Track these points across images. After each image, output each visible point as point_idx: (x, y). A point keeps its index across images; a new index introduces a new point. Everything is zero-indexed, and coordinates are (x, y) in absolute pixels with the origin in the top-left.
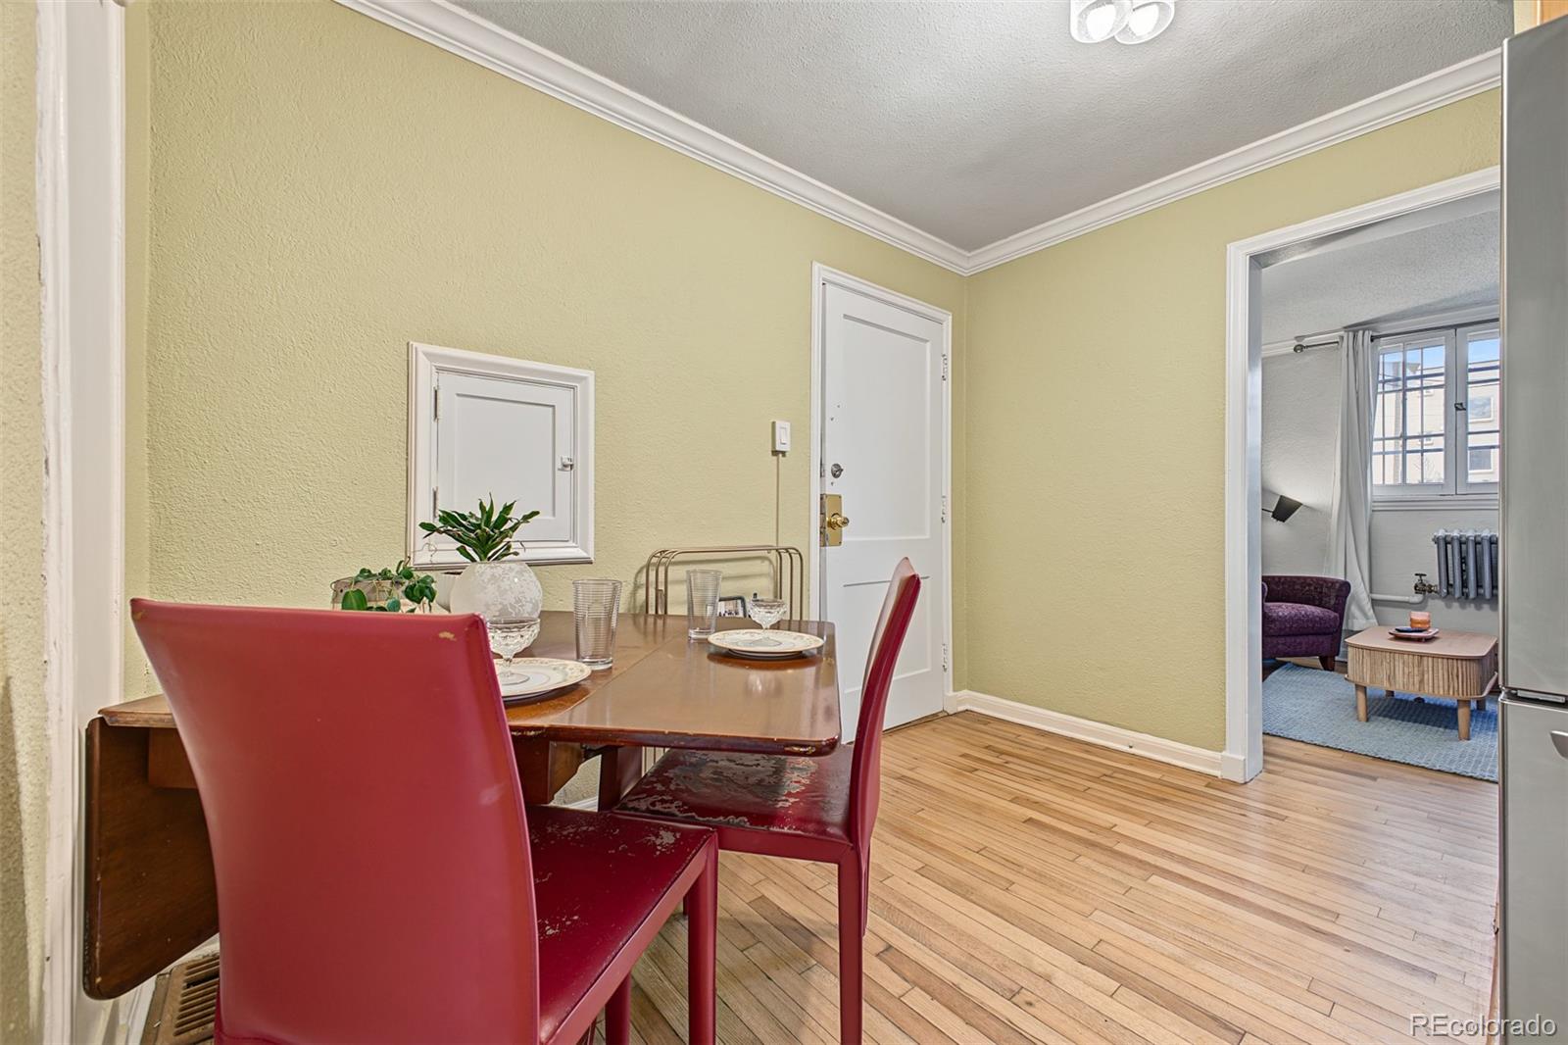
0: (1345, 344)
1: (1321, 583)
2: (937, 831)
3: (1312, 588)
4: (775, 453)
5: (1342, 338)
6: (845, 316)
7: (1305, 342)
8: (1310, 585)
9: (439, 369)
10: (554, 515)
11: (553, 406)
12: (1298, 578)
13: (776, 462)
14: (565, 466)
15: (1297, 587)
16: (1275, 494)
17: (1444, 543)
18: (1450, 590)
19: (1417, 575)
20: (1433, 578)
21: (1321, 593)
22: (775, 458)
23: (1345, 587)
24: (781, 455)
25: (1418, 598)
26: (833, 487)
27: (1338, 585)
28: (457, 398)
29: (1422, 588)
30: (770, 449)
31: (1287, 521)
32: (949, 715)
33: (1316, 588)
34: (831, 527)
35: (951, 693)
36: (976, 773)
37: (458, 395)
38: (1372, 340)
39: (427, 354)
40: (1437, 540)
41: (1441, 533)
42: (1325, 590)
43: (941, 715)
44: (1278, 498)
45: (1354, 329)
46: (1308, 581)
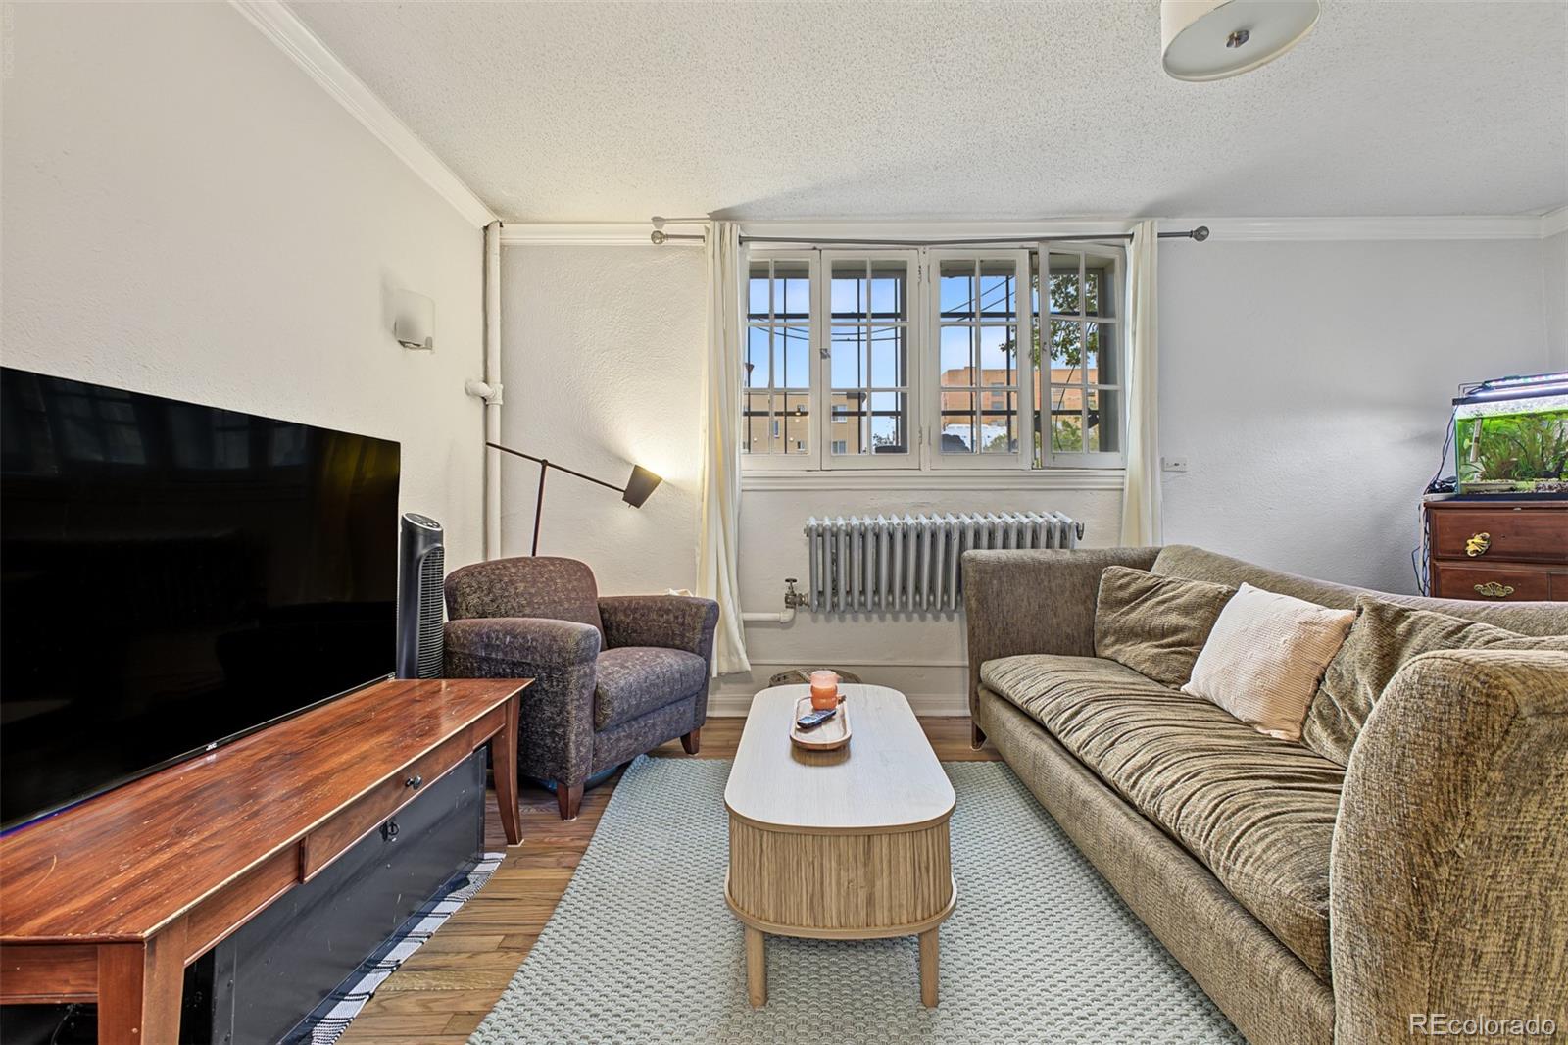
0: (710, 239)
1: (683, 606)
3: (671, 617)
5: (707, 230)
7: (666, 230)
8: (668, 611)
12: (653, 599)
15: (654, 616)
16: (629, 463)
17: (816, 535)
18: (822, 600)
19: (787, 581)
20: (804, 588)
21: (683, 624)
23: (714, 609)
25: (787, 615)
27: (704, 609)
29: (793, 601)
31: (642, 506)
33: (677, 617)
38: (740, 243)
40: (809, 532)
41: (813, 522)
42: (688, 620)
44: (633, 468)
45: (721, 216)
46: (667, 605)
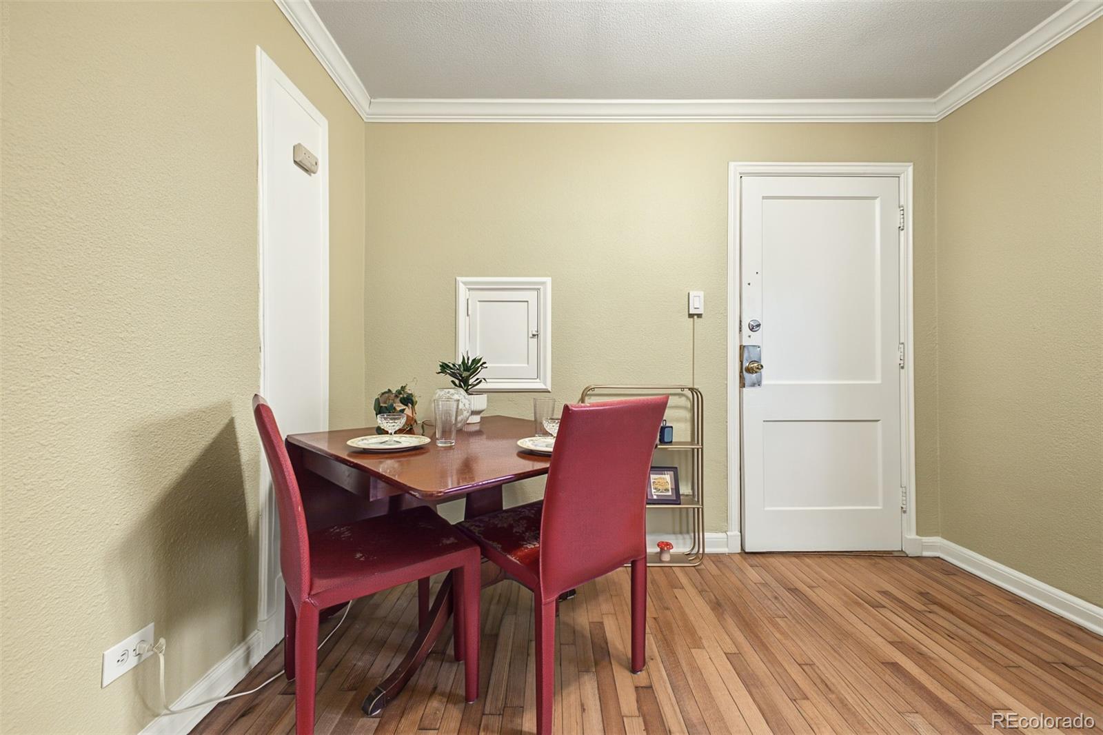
2: (778, 635)
4: (691, 316)
6: (764, 198)
9: (469, 289)
10: (528, 364)
11: (527, 302)
13: (692, 323)
14: (534, 335)
22: (692, 319)
24: (695, 317)
26: (750, 339)
28: (478, 303)
30: (687, 313)
32: (907, 556)
34: (750, 370)
35: (913, 535)
36: (882, 610)
37: (479, 301)
39: (465, 283)
43: (896, 554)
